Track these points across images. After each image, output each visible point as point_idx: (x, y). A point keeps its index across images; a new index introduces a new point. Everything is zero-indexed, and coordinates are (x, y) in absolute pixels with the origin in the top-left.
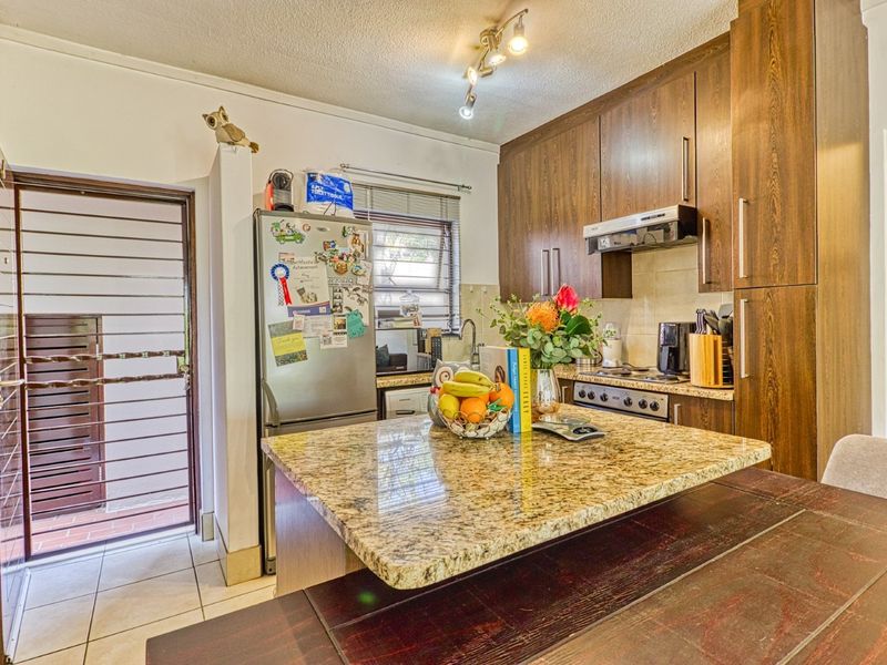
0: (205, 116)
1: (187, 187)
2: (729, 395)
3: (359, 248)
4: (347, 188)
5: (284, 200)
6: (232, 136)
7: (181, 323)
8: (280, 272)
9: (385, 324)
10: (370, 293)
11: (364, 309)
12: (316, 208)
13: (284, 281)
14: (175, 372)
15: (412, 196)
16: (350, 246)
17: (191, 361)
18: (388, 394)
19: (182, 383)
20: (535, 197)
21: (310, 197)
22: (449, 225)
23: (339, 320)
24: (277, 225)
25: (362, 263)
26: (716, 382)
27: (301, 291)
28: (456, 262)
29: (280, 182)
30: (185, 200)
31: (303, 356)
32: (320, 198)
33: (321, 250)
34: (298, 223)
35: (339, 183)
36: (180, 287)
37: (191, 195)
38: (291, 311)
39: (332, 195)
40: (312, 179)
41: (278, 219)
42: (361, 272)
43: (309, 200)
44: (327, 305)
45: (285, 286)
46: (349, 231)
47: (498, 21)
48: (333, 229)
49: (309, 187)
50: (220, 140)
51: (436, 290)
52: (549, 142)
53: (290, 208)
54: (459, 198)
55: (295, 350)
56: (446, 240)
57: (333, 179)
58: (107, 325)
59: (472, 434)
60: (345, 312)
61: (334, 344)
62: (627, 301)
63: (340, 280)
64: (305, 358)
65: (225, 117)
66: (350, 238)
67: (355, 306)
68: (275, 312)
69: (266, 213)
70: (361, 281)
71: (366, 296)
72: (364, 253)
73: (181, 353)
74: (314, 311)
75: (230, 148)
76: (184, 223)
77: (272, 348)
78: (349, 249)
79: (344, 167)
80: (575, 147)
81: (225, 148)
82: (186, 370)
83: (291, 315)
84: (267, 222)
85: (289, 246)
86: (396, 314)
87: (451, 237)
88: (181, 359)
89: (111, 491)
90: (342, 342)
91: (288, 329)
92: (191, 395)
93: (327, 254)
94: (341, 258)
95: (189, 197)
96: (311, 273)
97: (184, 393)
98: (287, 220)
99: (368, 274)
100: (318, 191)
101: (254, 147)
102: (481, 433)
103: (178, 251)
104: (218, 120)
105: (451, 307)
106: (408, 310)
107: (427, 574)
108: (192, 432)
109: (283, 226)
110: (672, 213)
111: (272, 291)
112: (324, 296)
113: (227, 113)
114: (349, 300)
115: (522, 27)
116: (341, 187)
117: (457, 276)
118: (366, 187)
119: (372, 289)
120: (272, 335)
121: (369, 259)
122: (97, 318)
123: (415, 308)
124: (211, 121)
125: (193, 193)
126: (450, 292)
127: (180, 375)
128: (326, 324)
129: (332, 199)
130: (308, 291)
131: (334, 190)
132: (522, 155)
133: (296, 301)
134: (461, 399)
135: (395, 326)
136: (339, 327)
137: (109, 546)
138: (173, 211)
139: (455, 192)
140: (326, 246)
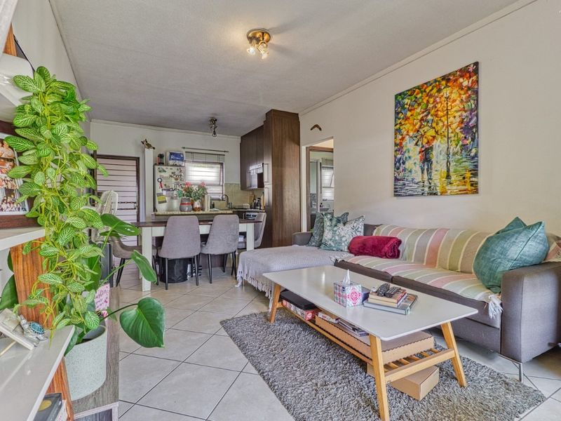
0: (142, 142)
1: (138, 156)
4: (182, 156)
5: (162, 161)
6: (148, 146)
7: (135, 194)
8: (160, 180)
12: (172, 162)
13: (161, 182)
15: (207, 155)
17: (138, 205)
19: (136, 211)
21: (171, 159)
22: (222, 164)
24: (160, 168)
25: (183, 177)
27: (165, 185)
28: (224, 176)
29: (161, 156)
30: (137, 159)
31: (165, 202)
32: (173, 159)
34: (165, 168)
38: (162, 190)
39: (177, 158)
40: (171, 154)
42: (182, 180)
43: (169, 160)
44: (173, 189)
45: (161, 184)
46: (179, 169)
48: (175, 169)
49: (170, 156)
50: (145, 147)
53: (163, 163)
54: (224, 155)
55: (163, 200)
57: (178, 154)
60: (178, 190)
63: (176, 182)
65: (147, 142)
66: (179, 171)
67: (181, 189)
68: (159, 190)
69: (157, 165)
70: (182, 182)
72: (183, 174)
73: (135, 203)
74: (169, 190)
76: (137, 166)
77: (157, 200)
78: (179, 174)
82: (137, 207)
84: (157, 167)
85: (163, 174)
87: (223, 168)
91: (162, 195)
92: (138, 214)
93: (173, 175)
94: (177, 176)
96: (168, 180)
97: (136, 214)
98: (162, 167)
99: (184, 181)
100: (173, 157)
101: (154, 148)
103: (135, 173)
104: (145, 143)
105: (223, 191)
111: (158, 185)
112: (172, 186)
114: (179, 188)
116: (180, 156)
117: (224, 181)
118: (192, 153)
120: (158, 196)
121: (185, 176)
125: (139, 158)
126: (223, 186)
127: (135, 209)
128: (172, 194)
130: (167, 185)
131: (177, 156)
133: (164, 187)
138: (134, 163)
139: (223, 153)
140: (172, 173)
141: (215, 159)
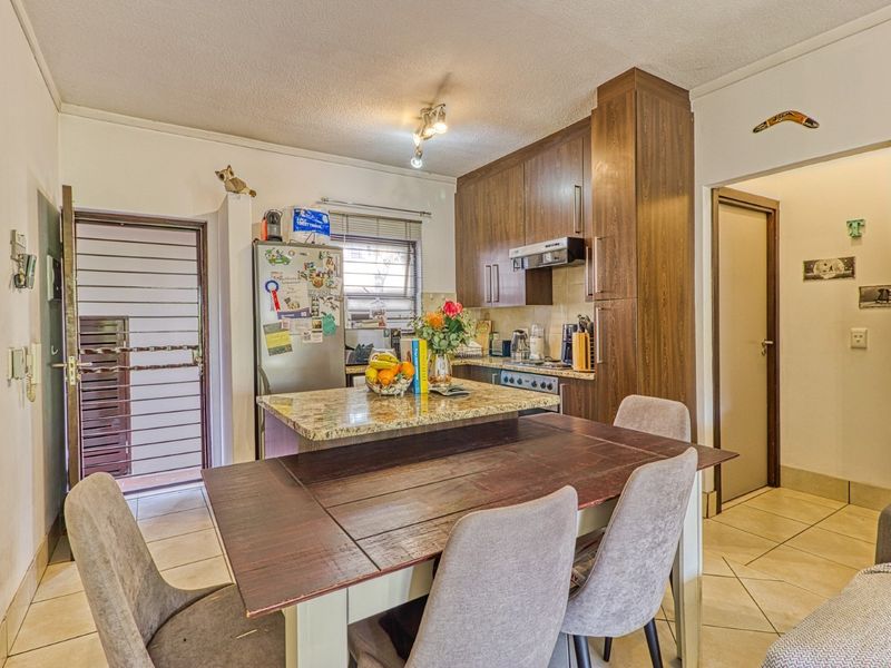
0: (217, 173)
1: (203, 220)
2: (592, 377)
3: (332, 268)
4: (325, 219)
5: (275, 233)
6: (236, 186)
7: (195, 324)
8: (272, 287)
9: (357, 325)
10: (341, 301)
11: (336, 314)
12: (301, 236)
13: (274, 292)
14: (191, 362)
15: (381, 222)
16: (325, 266)
17: (203, 353)
18: (355, 378)
19: (196, 371)
20: (481, 224)
21: (297, 227)
22: (414, 244)
23: (316, 322)
24: (270, 252)
25: (334, 279)
26: (587, 367)
27: (288, 301)
28: (419, 275)
29: (272, 218)
30: (200, 229)
31: (289, 348)
32: (303, 228)
33: (302, 269)
34: (284, 250)
35: (318, 216)
36: (195, 296)
37: (204, 225)
38: (280, 315)
39: (313, 225)
40: (297, 214)
41: (271, 247)
42: (333, 286)
43: (295, 230)
44: (307, 310)
45: (275, 297)
46: (325, 255)
47: (431, 104)
48: (312, 254)
49: (295, 220)
50: (228, 190)
51: (404, 297)
52: (491, 179)
53: (280, 239)
54: (421, 222)
55: (283, 344)
56: (412, 256)
57: (314, 213)
58: (133, 325)
59: (385, 392)
60: (321, 315)
61: (313, 340)
62: (549, 307)
63: (317, 292)
64: (291, 350)
65: (232, 173)
66: (325, 260)
67: (329, 311)
68: (268, 316)
69: (262, 244)
70: (333, 292)
71: (338, 303)
72: (336, 270)
73: (195, 348)
74: (297, 315)
75: (235, 195)
76: (198, 246)
77: (266, 342)
78: (324, 268)
79: (325, 201)
80: (508, 185)
81: (232, 196)
82: (200, 360)
83: (280, 318)
84: (262, 249)
85: (279, 268)
86: (367, 317)
87: (415, 253)
88: (196, 352)
89: (136, 468)
90: (319, 338)
91: (278, 328)
92: (204, 380)
93: (307, 272)
94: (318, 275)
95: (203, 227)
96: (296, 287)
97: (199, 379)
98: (277, 248)
99: (339, 288)
100: (302, 222)
101: (253, 193)
102: (391, 391)
103: (193, 267)
104: (227, 176)
105: (415, 311)
106: (375, 314)
107: (327, 435)
108: (205, 409)
109: (274, 253)
110: (564, 242)
111: (266, 300)
112: (305, 303)
113: (233, 170)
114: (324, 307)
115: (444, 114)
116: (320, 219)
117: (420, 286)
118: (343, 215)
119: (341, 299)
120: (266, 333)
121: (340, 276)
122: (124, 319)
123: (381, 313)
124: (222, 177)
125: (206, 223)
126: (414, 298)
127: (195, 364)
128: (306, 325)
129: (313, 228)
130: (293, 300)
131: (314, 221)
132: (472, 187)
133: (284, 307)
134: (379, 371)
135: (364, 326)
136: (316, 327)
137: (140, 495)
138: (192, 237)
139: (417, 218)
140: (306, 266)
141: (399, 232)
